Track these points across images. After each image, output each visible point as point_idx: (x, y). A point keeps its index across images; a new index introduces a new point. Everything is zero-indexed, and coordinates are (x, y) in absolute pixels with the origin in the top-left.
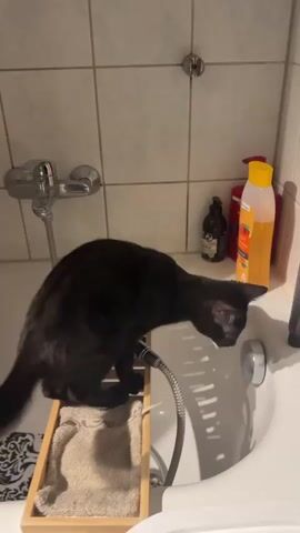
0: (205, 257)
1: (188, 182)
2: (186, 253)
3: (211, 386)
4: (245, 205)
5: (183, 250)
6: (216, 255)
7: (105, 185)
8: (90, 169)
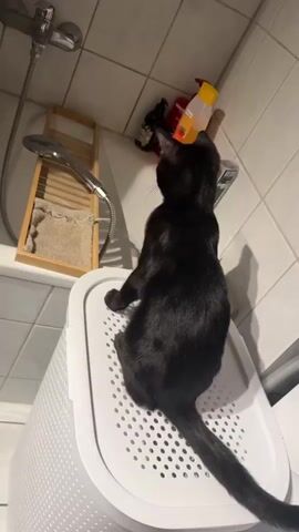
0: (138, 143)
1: (148, 77)
2: (123, 135)
3: (118, 249)
4: (189, 112)
5: (122, 131)
6: (147, 145)
7: (83, 49)
8: (78, 29)
